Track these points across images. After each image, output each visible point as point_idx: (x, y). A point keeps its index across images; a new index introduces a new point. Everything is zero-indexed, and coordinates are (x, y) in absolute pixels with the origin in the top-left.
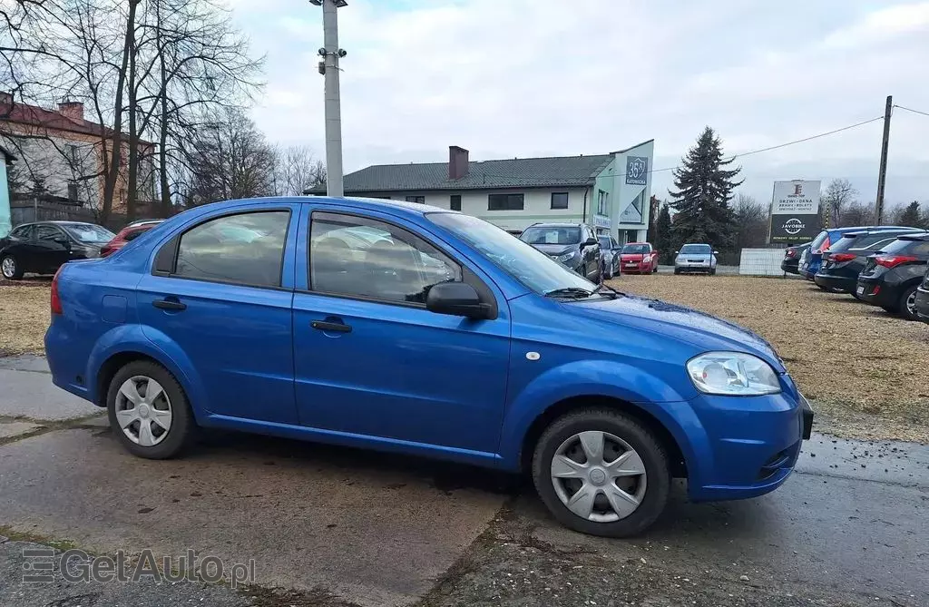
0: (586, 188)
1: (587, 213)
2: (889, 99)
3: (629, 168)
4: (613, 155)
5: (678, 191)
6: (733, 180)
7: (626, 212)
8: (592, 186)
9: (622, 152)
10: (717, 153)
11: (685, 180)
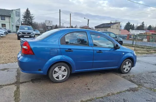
0: (9, 16)
1: (10, 22)
2: (60, 10)
3: (16, 13)
4: (12, 10)
5: (23, 19)
6: (33, 18)
7: (16, 22)
8: (11, 16)
9: (14, 10)
10: (30, 13)
11: (24, 17)
